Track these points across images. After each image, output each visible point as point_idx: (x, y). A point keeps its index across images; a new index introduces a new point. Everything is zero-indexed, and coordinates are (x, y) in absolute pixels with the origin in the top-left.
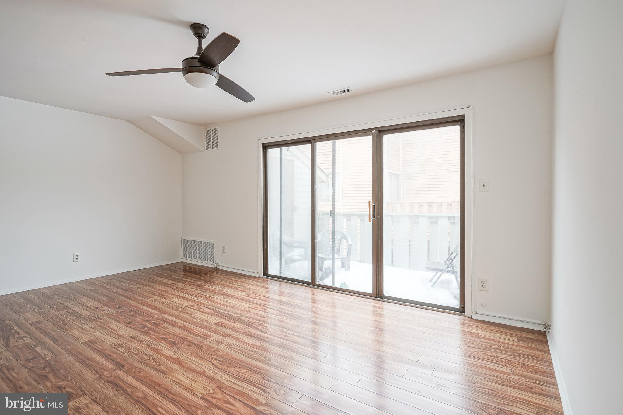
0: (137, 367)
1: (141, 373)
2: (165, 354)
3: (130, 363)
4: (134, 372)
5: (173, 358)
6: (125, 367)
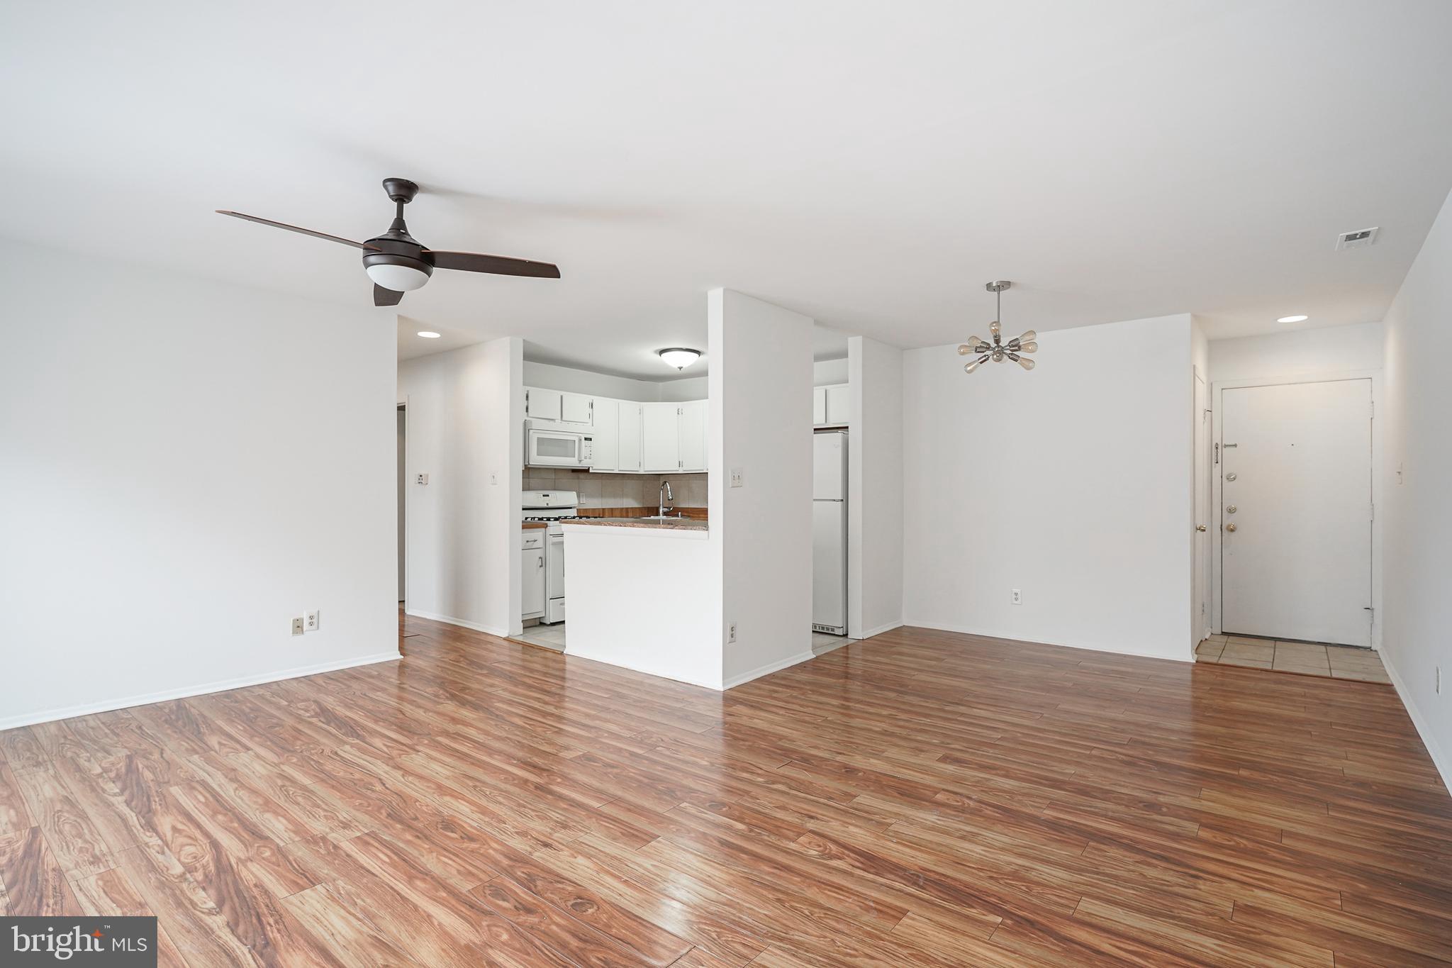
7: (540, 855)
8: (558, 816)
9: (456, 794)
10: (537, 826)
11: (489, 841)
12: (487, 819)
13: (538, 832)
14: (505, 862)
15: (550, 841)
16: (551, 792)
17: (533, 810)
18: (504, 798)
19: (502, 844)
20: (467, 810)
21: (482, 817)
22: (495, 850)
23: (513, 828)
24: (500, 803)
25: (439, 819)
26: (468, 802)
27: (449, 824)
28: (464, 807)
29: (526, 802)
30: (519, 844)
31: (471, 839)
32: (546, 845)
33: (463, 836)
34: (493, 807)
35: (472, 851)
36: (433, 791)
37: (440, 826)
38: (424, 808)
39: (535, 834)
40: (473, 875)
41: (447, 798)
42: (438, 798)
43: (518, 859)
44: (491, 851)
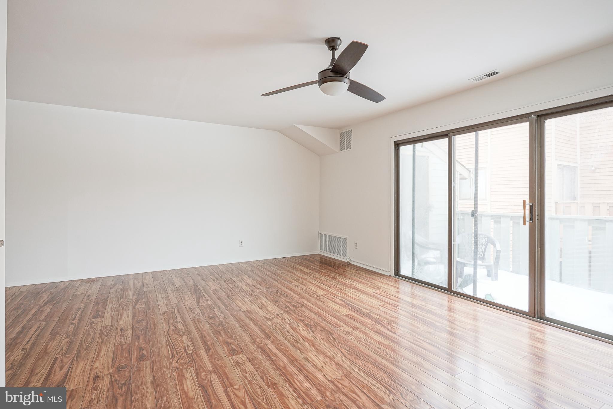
0: (280, 340)
1: (283, 346)
2: (302, 334)
3: (275, 336)
4: (278, 344)
5: (307, 339)
6: (271, 338)
7: (280, 312)
8: (269, 323)
9: (306, 340)
10: (277, 320)
11: (295, 318)
12: (294, 326)
13: (278, 319)
14: (292, 312)
15: (276, 315)
16: (265, 333)
17: (276, 327)
18: (285, 334)
19: (291, 317)
20: (301, 331)
21: (296, 327)
22: (294, 316)
23: (286, 321)
24: (288, 332)
25: (312, 329)
26: (301, 335)
27: (308, 326)
28: (303, 332)
29: (277, 330)
30: (286, 316)
31: (301, 320)
32: (278, 315)
33: (303, 322)
34: (291, 330)
35: (301, 316)
36: (316, 343)
37: (312, 326)
38: (319, 335)
39: (280, 318)
40: (301, 311)
41: (310, 338)
42: (314, 339)
43: (288, 313)
44: (295, 316)
